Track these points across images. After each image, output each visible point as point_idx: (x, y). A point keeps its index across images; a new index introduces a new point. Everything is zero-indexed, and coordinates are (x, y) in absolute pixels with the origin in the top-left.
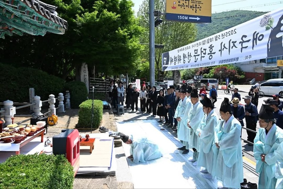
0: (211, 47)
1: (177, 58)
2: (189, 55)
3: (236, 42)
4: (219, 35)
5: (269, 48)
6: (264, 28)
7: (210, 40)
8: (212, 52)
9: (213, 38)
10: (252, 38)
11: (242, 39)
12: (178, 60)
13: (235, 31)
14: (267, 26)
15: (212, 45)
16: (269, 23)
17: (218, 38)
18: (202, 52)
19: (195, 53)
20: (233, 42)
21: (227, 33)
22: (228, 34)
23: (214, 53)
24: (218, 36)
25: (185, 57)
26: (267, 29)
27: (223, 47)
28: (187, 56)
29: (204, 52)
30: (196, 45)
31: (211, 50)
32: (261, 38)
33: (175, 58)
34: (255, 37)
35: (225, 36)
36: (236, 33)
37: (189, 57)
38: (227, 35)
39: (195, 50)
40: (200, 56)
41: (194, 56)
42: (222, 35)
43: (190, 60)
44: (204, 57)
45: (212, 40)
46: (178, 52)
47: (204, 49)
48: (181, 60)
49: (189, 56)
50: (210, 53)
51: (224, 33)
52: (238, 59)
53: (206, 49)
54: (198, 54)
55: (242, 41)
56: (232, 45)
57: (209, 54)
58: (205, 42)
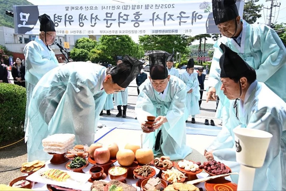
0: (137, 14)
1: (63, 18)
2: (94, 16)
3: (173, 15)
4: (152, 5)
5: (208, 26)
6: (203, 10)
7: (137, 7)
8: (138, 20)
9: (142, 6)
10: (191, 15)
11: (180, 14)
12: (66, 21)
13: (173, 6)
14: (205, 9)
15: (139, 12)
16: (208, 8)
17: (149, 8)
18: (119, 17)
19: (107, 17)
20: (169, 15)
21: (163, 5)
22: (164, 7)
23: (142, 21)
24: (150, 6)
25: (83, 18)
26: (206, 12)
27: (155, 17)
28: (89, 17)
29: (125, 17)
30: (111, 8)
31: (137, 17)
32: (200, 17)
33: (55, 17)
34: (194, 16)
35: (160, 7)
36: (174, 7)
37: (93, 20)
38: (162, 7)
39: (107, 14)
40: (117, 21)
41: (105, 20)
42: (156, 6)
43: (95, 24)
44: (124, 23)
45: (140, 7)
46: (67, 10)
47: (125, 15)
48: (73, 21)
49: (94, 18)
50: (135, 20)
51: (159, 5)
52: (177, 31)
53: (129, 15)
54: (112, 18)
55: (180, 16)
56: (167, 17)
57: (132, 21)
58: (128, 8)
